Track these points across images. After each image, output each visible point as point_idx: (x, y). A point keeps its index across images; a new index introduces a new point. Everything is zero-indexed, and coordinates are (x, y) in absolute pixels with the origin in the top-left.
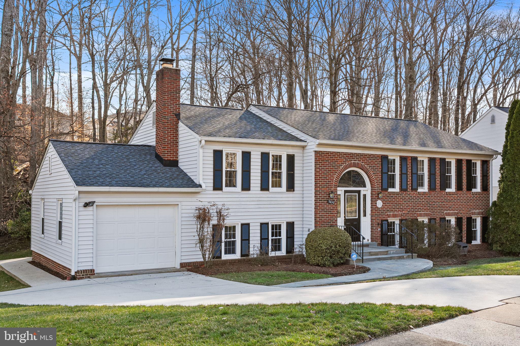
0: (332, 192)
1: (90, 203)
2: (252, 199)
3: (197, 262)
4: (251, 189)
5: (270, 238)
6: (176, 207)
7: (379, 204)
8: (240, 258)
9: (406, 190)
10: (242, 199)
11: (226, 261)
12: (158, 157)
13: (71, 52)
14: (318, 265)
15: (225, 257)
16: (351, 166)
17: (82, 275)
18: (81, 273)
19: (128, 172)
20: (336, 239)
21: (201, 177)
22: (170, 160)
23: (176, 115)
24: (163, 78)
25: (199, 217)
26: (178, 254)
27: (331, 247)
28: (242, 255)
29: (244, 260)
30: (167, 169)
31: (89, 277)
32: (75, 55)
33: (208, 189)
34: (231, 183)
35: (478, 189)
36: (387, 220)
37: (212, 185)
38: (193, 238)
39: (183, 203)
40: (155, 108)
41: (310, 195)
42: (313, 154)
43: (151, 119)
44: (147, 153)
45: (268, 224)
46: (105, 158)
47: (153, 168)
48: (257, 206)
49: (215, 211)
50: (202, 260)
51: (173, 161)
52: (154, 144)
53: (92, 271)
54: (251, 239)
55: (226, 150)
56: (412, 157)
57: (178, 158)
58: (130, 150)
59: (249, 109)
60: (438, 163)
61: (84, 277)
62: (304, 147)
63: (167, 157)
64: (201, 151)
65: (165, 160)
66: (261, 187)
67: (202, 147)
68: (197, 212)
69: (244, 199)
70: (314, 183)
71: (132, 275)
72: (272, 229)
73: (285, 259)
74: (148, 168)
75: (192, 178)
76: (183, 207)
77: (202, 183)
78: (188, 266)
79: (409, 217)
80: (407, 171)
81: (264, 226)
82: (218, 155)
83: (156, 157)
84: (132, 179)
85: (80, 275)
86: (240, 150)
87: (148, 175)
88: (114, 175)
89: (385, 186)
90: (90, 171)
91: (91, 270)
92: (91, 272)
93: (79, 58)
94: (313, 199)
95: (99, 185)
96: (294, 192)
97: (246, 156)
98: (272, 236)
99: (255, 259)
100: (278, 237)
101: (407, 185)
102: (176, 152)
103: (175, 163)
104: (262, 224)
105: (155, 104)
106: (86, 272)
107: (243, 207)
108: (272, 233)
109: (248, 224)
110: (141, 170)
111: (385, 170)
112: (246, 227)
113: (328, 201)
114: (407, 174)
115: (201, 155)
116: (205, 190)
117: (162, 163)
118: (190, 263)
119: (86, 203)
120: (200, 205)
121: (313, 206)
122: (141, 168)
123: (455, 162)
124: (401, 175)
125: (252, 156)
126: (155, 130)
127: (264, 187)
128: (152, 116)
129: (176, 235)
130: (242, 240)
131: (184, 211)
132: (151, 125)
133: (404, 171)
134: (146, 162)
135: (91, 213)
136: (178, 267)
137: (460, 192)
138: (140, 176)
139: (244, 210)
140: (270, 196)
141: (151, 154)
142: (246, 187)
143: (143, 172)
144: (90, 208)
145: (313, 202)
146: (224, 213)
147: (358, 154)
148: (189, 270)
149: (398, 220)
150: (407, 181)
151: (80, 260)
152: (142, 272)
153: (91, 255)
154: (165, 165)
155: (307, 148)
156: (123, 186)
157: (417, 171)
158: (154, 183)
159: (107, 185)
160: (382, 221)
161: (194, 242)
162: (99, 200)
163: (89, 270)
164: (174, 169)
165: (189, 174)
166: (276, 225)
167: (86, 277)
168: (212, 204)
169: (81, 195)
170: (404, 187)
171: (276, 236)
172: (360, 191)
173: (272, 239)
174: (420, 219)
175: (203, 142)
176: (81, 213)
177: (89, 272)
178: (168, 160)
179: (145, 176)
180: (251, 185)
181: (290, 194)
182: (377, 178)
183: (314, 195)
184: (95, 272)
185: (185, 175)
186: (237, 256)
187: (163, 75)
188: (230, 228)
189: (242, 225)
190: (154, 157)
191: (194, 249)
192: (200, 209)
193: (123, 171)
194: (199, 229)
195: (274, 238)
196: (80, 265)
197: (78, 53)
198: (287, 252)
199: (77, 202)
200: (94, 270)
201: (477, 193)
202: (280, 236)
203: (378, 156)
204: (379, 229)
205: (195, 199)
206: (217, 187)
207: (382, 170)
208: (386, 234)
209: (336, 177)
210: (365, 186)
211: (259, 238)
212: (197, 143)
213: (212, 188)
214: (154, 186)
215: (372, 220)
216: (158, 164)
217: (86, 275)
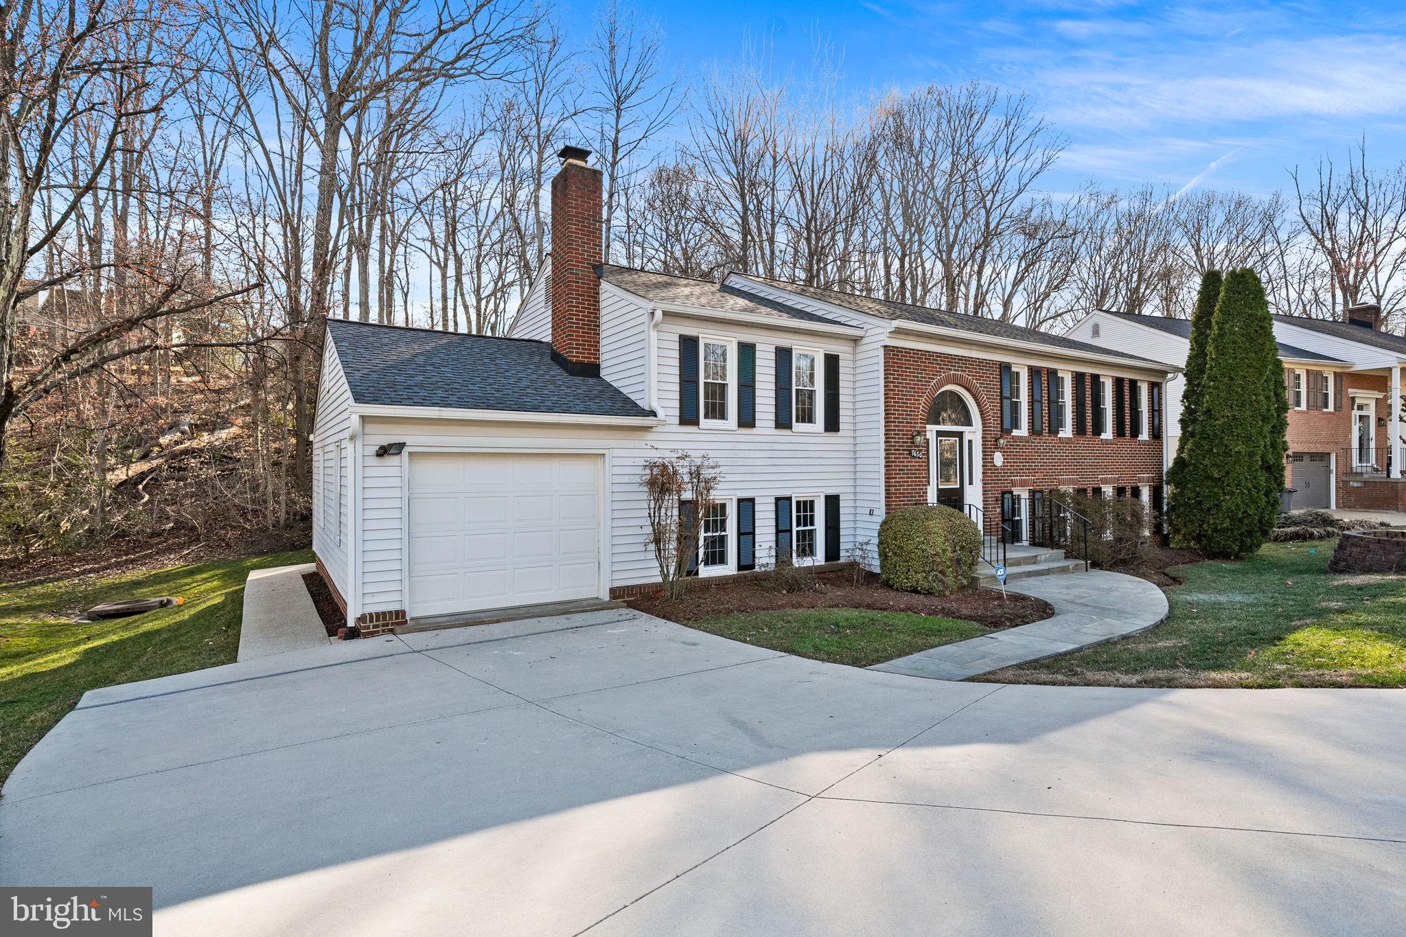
0: (919, 433)
1: (391, 446)
2: (758, 446)
3: (647, 585)
4: (758, 423)
5: (795, 529)
6: (600, 461)
7: (998, 459)
8: (736, 573)
9: (1040, 433)
10: (738, 446)
11: (709, 581)
12: (557, 358)
13: (432, 261)
14: (915, 591)
15: (705, 572)
16: (949, 383)
17: (374, 627)
18: (371, 621)
19: (491, 381)
20: (954, 533)
21: (654, 395)
22: (582, 363)
23: (594, 267)
24: (565, 187)
25: (652, 483)
26: (606, 566)
27: (944, 551)
28: (740, 568)
29: (745, 576)
30: (578, 380)
31: (392, 631)
32: (438, 264)
33: (669, 420)
34: (717, 411)
35: (1144, 436)
36: (1011, 493)
37: (677, 413)
38: (639, 531)
39: (616, 453)
40: (550, 268)
41: (875, 439)
42: (881, 352)
43: (543, 292)
44: (534, 352)
45: (789, 499)
46: (441, 355)
47: (547, 377)
48: (769, 462)
49: (686, 470)
50: (660, 580)
51: (589, 364)
52: (549, 339)
53: (400, 614)
54: (757, 531)
55: (707, 337)
56: (1048, 369)
57: (599, 359)
58: (499, 346)
59: (726, 283)
60: (1088, 382)
61: (378, 632)
62: (856, 341)
63: (575, 356)
64: (654, 334)
65: (571, 362)
66: (776, 421)
67: (656, 326)
68: (648, 471)
69: (743, 446)
70: (883, 414)
71: (498, 621)
72: (798, 511)
73: (825, 573)
74: (534, 376)
75: (633, 397)
76: (617, 462)
77: (655, 406)
78: (629, 595)
79: (1046, 488)
80: (1042, 397)
81: (782, 503)
82: (688, 346)
83: (552, 359)
84: (498, 395)
85: (368, 627)
86: (733, 339)
87: (536, 389)
88: (456, 386)
89: (1007, 425)
90: (399, 375)
91: (397, 612)
92: (397, 618)
93: (444, 269)
94: (883, 446)
95: (415, 404)
96: (839, 434)
97: (747, 352)
98: (798, 525)
99: (766, 576)
100: (809, 528)
101: (1042, 423)
102: (595, 346)
103: (592, 370)
104: (778, 500)
105: (549, 260)
106: (384, 619)
107: (741, 462)
108: (798, 517)
109: (752, 500)
110: (520, 379)
111: (1007, 393)
112: (747, 506)
113: (910, 451)
114: (1041, 402)
115: (654, 343)
116: (664, 423)
117: (566, 370)
118: (633, 587)
119: (382, 447)
120: (655, 456)
121: (883, 462)
122: (520, 375)
123: (1111, 384)
124: (1032, 403)
125: (758, 354)
126: (550, 312)
127: (782, 422)
128: (543, 285)
129: (599, 524)
130: (740, 534)
131: (617, 470)
132: (543, 304)
133: (1037, 397)
134: (531, 366)
135: (395, 471)
136: (606, 596)
137: (1121, 439)
138: (516, 390)
139: (743, 470)
140: (794, 439)
141: (542, 355)
142: (747, 419)
143: (525, 383)
144: (393, 460)
145: (883, 454)
146: (706, 473)
147: (961, 358)
148: (630, 605)
149: (1027, 492)
150: (1042, 417)
151: (368, 589)
152: (522, 611)
153: (397, 576)
154: (572, 373)
155: (864, 341)
156: (476, 407)
157: (1058, 398)
158: (549, 403)
159: (434, 405)
160: (1003, 493)
161: (642, 539)
162: (415, 439)
163: (390, 613)
164: (591, 381)
165: (624, 391)
166: (805, 502)
167: (383, 631)
168: (680, 455)
169: (370, 428)
170: (1037, 428)
171: (805, 525)
172: (961, 433)
173: (798, 532)
174: (1063, 488)
175: (659, 314)
176: (369, 472)
177: (391, 618)
178: (578, 363)
179: (529, 391)
180: (758, 416)
181: (832, 437)
182: (992, 407)
183: (883, 438)
184: (408, 618)
185: (617, 392)
186: (729, 568)
187: (566, 180)
188: (715, 507)
189: (740, 501)
190: (547, 359)
191: (642, 556)
192: (654, 465)
193: (479, 379)
194: (652, 511)
195: (801, 528)
196: (368, 599)
197: (442, 260)
198: (828, 559)
199: (359, 443)
200: (404, 613)
201: (1144, 443)
202: (812, 524)
203: (994, 363)
204: (998, 510)
205: (642, 444)
206: (688, 417)
207: (1001, 392)
208: (1012, 520)
209: (923, 403)
210: (968, 423)
211: (773, 530)
212: (646, 318)
213: (677, 421)
214: (550, 410)
215: (985, 492)
216: (556, 370)
217: (383, 625)
